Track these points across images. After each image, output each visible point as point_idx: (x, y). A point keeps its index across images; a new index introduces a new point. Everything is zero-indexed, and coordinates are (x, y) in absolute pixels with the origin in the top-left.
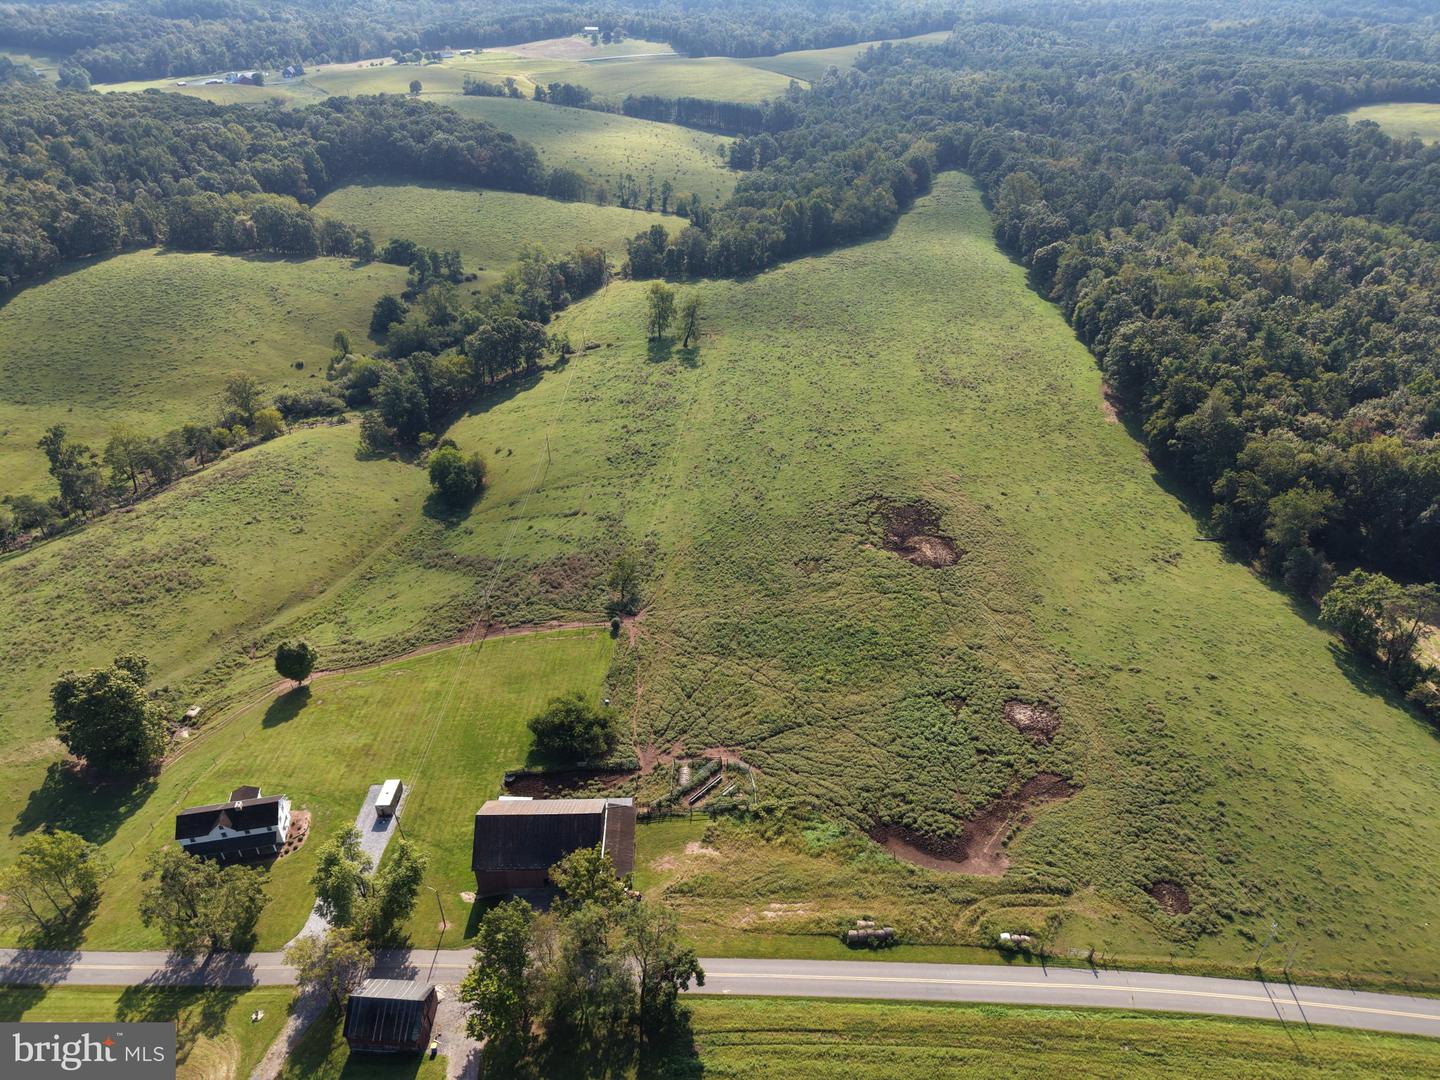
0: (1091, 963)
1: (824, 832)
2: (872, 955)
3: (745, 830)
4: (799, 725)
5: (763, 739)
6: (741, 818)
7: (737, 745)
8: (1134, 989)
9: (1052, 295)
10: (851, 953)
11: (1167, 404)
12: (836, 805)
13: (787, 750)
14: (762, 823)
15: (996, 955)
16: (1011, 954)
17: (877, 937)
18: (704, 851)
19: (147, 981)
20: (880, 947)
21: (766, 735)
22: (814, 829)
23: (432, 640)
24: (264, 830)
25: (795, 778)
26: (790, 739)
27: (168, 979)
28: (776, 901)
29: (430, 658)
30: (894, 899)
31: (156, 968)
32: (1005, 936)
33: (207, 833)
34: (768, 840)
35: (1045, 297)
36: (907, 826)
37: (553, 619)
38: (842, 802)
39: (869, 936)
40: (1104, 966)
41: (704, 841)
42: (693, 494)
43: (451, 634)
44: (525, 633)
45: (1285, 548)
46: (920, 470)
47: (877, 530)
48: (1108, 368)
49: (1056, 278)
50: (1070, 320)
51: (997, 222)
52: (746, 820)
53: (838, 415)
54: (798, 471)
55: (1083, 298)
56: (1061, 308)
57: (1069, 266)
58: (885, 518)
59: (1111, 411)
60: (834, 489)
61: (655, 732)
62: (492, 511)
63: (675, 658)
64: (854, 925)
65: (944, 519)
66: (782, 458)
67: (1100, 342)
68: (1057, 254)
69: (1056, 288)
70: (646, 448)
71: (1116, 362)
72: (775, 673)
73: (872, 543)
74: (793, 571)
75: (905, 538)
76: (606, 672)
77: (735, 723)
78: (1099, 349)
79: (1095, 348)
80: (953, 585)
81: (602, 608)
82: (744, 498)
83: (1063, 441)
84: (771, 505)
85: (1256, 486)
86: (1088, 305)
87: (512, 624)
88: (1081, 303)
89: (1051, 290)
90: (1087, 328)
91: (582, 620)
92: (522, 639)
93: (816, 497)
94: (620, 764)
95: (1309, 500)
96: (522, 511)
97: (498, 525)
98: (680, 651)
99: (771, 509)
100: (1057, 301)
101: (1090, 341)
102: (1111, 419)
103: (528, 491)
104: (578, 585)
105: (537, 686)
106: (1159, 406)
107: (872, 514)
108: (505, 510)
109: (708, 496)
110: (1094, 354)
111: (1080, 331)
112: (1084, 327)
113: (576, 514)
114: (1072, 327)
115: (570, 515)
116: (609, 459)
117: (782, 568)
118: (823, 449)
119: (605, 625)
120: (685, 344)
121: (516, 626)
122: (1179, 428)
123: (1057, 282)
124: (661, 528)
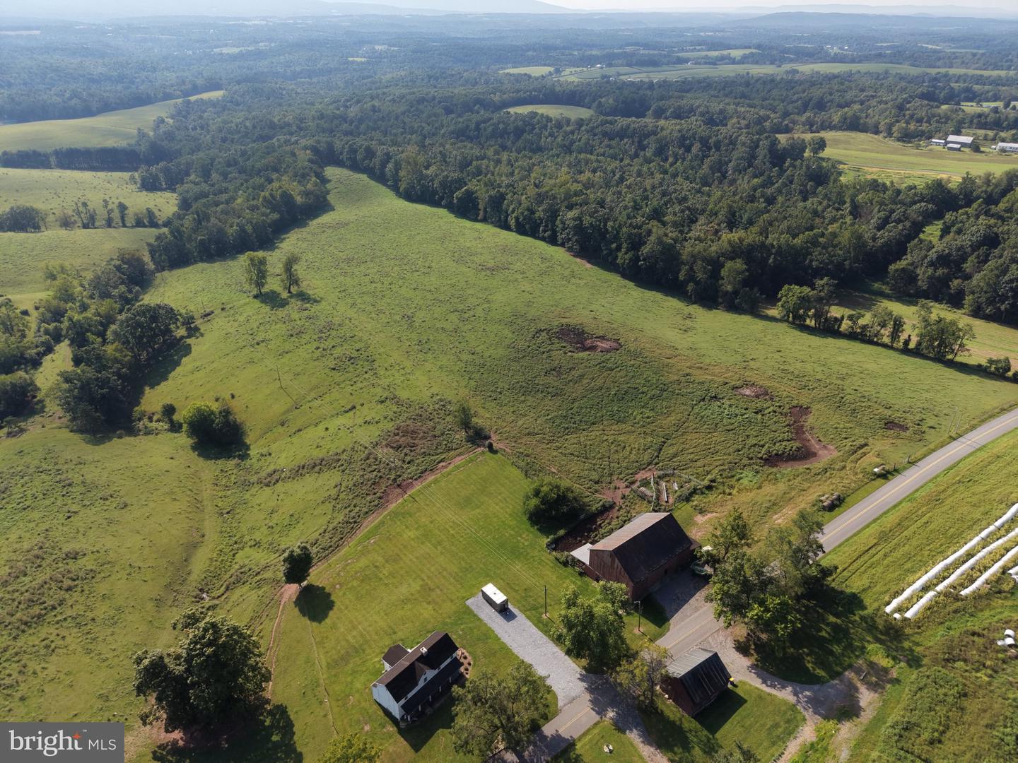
0: (911, 464)
1: (747, 477)
2: (841, 509)
3: (712, 497)
4: (665, 443)
5: (658, 456)
6: (703, 493)
7: (648, 465)
8: (934, 463)
9: (479, 218)
10: (833, 513)
11: (625, 245)
12: (736, 464)
13: (675, 455)
14: (717, 489)
15: (880, 481)
16: (885, 476)
17: (836, 499)
18: (706, 517)
20: (841, 504)
21: (656, 454)
22: (741, 478)
23: (367, 513)
24: (449, 660)
25: (698, 464)
26: (669, 450)
28: (772, 515)
29: (382, 523)
30: (818, 483)
32: (876, 470)
33: (417, 684)
34: (730, 494)
35: (476, 220)
36: (776, 455)
37: (439, 462)
38: (737, 461)
39: (832, 501)
40: (915, 462)
41: (700, 513)
42: (428, 366)
43: (376, 502)
44: (431, 478)
45: (736, 293)
46: (539, 313)
47: (564, 345)
48: (570, 239)
49: (481, 206)
50: (506, 227)
51: (403, 187)
52: (707, 492)
53: (456, 300)
54: (476, 334)
55: (513, 211)
56: (492, 223)
57: (491, 196)
58: (559, 338)
59: (584, 262)
60: (510, 335)
61: (597, 483)
62: (268, 435)
63: (548, 446)
64: (821, 501)
65: (586, 329)
66: (456, 330)
67: (545, 231)
68: (469, 194)
69: (481, 213)
70: (355, 354)
71: (574, 235)
72: (614, 427)
73: (570, 351)
74: (550, 380)
75: (582, 343)
76: (519, 471)
77: (633, 457)
78: (546, 235)
79: (541, 235)
80: (636, 355)
81: (463, 443)
82: (465, 357)
83: (580, 281)
84: (487, 354)
85: (705, 268)
86: (522, 213)
87: (415, 477)
88: (515, 214)
89: (478, 215)
90: (527, 226)
91: (459, 455)
92: (436, 481)
93: (507, 342)
94: (603, 506)
95: (739, 264)
96: (299, 424)
97: (289, 440)
98: (547, 442)
99: (490, 356)
100: (484, 220)
101: (533, 233)
102: (589, 266)
103: (288, 411)
104: (429, 439)
105: (486, 499)
106: (619, 248)
107: (550, 339)
108: (281, 429)
109: (439, 363)
110: (543, 239)
111: (521, 230)
112: (524, 226)
113: (354, 407)
114: (511, 230)
115: (350, 410)
116: (334, 369)
117: (542, 380)
118: (473, 319)
119: (480, 450)
120: (289, 292)
121: (420, 477)
122: (643, 254)
123: (482, 208)
124: (435, 390)
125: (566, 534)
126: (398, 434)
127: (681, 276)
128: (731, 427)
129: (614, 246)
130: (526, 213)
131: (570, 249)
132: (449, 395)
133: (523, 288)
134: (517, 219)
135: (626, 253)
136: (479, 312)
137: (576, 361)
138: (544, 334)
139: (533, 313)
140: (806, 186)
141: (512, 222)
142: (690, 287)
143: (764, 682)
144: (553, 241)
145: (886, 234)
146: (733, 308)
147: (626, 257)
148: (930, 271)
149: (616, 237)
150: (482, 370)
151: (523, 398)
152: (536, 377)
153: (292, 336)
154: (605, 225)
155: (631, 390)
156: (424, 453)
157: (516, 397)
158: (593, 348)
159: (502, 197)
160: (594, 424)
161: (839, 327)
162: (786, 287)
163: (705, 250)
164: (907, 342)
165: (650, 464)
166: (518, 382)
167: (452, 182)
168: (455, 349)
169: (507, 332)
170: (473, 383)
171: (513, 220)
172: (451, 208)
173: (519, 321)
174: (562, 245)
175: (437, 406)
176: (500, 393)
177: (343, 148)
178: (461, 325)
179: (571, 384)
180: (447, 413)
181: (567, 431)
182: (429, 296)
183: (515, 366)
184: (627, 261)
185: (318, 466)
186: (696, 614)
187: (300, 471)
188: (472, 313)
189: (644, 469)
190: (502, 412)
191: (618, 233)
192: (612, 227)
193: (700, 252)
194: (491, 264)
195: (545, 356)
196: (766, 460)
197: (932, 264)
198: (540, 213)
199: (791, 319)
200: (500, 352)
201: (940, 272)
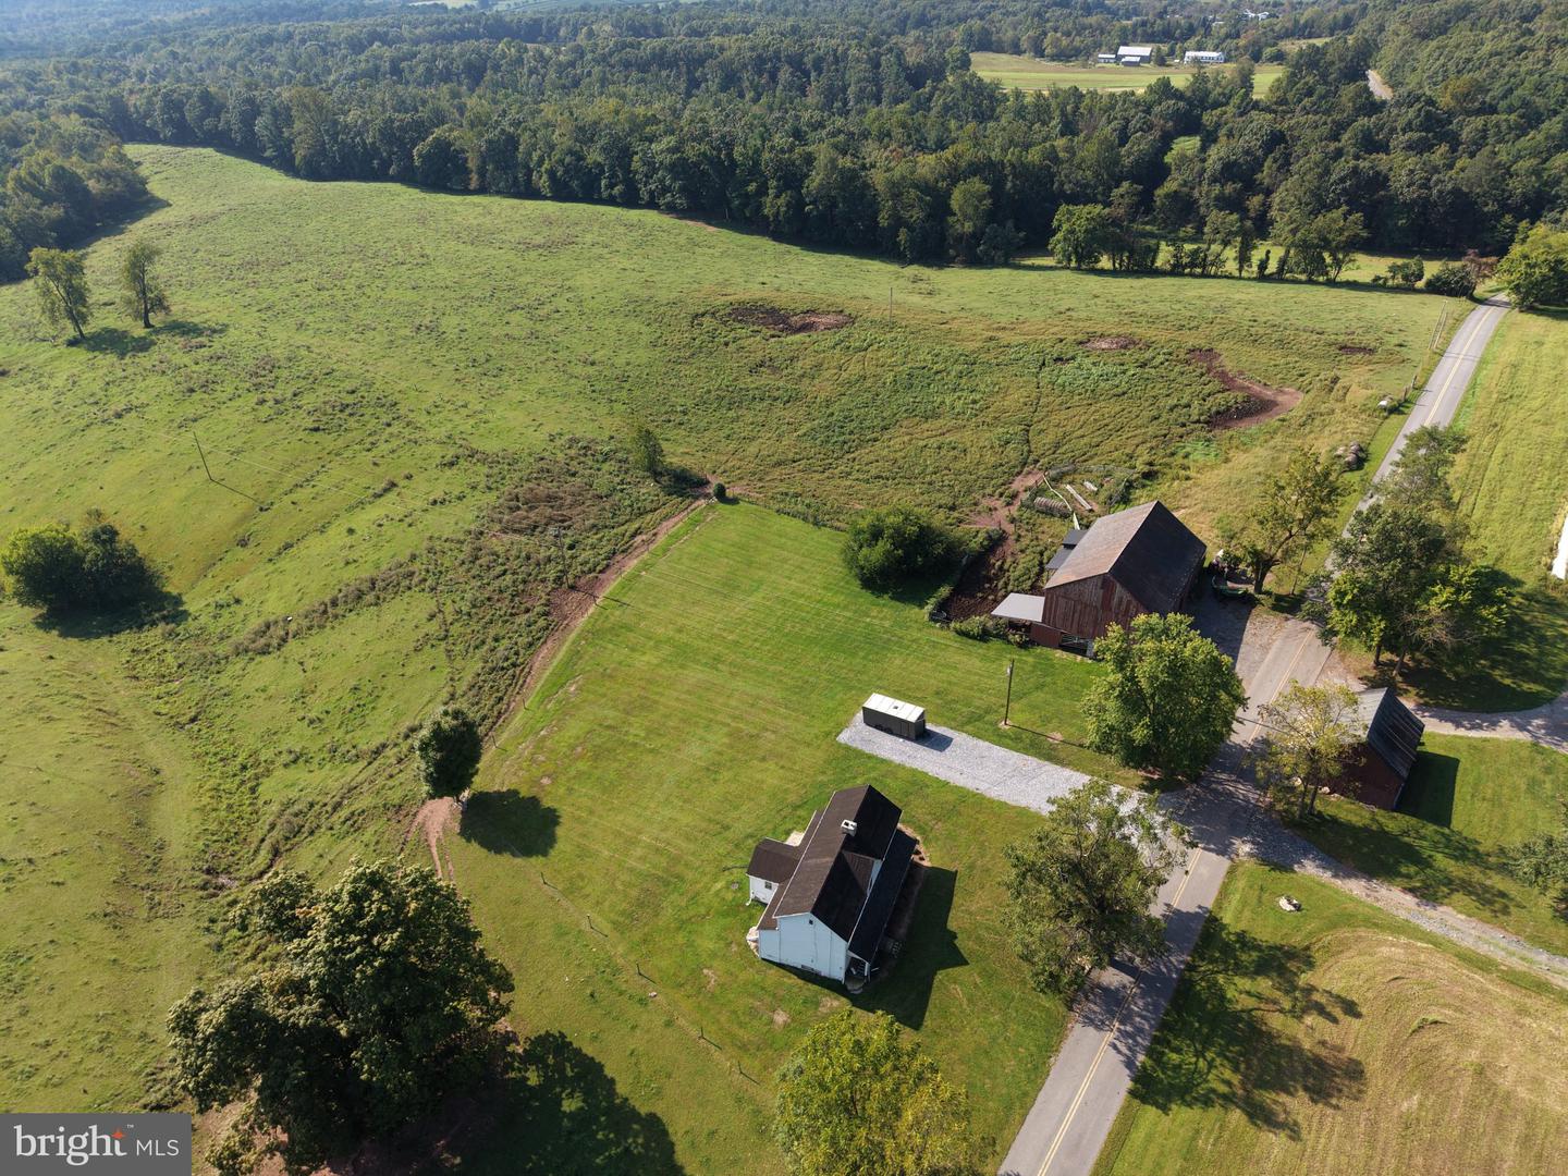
0: (1419, 389)
1: (1198, 450)
2: (1371, 463)
4: (1027, 430)
6: (1144, 485)
7: (1023, 467)
8: (1447, 383)
9: (472, 187)
12: (1165, 436)
13: (1057, 445)
14: (1164, 474)
15: (1395, 418)
16: (1398, 409)
17: (1357, 452)
19: (1129, 1064)
20: (1367, 456)
22: (1189, 453)
23: (531, 645)
24: (889, 844)
25: (1105, 448)
26: (1043, 440)
27: (1140, 1031)
29: (575, 654)
30: (1313, 435)
31: (1104, 1046)
32: (1383, 403)
34: (1188, 478)
36: (1219, 413)
37: (633, 536)
38: (1164, 432)
39: (1354, 455)
40: (1422, 387)
42: (514, 394)
43: (542, 623)
44: (632, 564)
45: (976, 237)
46: (675, 294)
47: (756, 328)
48: (665, 190)
49: (471, 165)
50: (532, 194)
51: (300, 153)
52: (1148, 482)
53: (506, 294)
54: (578, 335)
55: (541, 162)
56: (498, 193)
57: (489, 142)
58: (740, 321)
59: (700, 225)
60: (644, 329)
61: (953, 508)
62: (216, 570)
63: (826, 474)
64: (1339, 456)
65: (776, 305)
66: (533, 334)
67: (611, 186)
68: (443, 147)
69: (475, 177)
70: (350, 399)
71: (674, 179)
72: (925, 426)
73: (773, 336)
74: (765, 379)
75: (784, 322)
76: (798, 523)
77: (990, 459)
78: (617, 190)
79: (605, 195)
80: (891, 325)
81: (663, 499)
82: (579, 370)
83: (711, 251)
84: (620, 361)
85: (921, 200)
86: (561, 161)
87: (598, 568)
88: (546, 166)
89: (467, 181)
90: (575, 184)
91: (666, 518)
92: (646, 566)
93: (645, 339)
94: (989, 538)
95: (977, 185)
96: (281, 536)
97: (271, 567)
98: (821, 469)
99: (628, 364)
100: (482, 190)
101: (590, 195)
102: (711, 229)
103: (245, 518)
104: (588, 503)
105: (761, 573)
106: (762, 190)
107: (725, 323)
108: (242, 553)
109: (535, 388)
110: (611, 201)
111: (562, 193)
112: (566, 185)
113: (393, 485)
114: (545, 198)
115: (386, 490)
116: (317, 430)
117: (750, 382)
118: (557, 315)
119: (702, 502)
120: (148, 325)
121: (608, 566)
122: (809, 193)
123: (474, 169)
124: (551, 427)
125: (954, 594)
126: (518, 508)
127: (883, 220)
128: (1120, 390)
129: (752, 187)
130: (568, 159)
131: (671, 209)
132: (585, 431)
133: (621, 266)
134: (552, 174)
135: (777, 196)
136: (560, 303)
137: (794, 347)
138: (706, 320)
139: (663, 296)
140: (980, 105)
141: (542, 182)
142: (903, 235)
143: (1458, 725)
144: (630, 200)
145: (1135, 148)
146: (975, 262)
147: (782, 201)
148: (1217, 189)
149: (755, 170)
150: (627, 386)
151: (731, 414)
152: (736, 380)
153: (192, 391)
154: (730, 155)
155: (916, 372)
156: (594, 526)
157: (717, 414)
158: (804, 328)
159: (512, 142)
160: (885, 428)
161: (1153, 262)
162: (1063, 208)
163: (912, 173)
164: (1263, 265)
165: (1024, 464)
166: (709, 392)
167: (401, 128)
168: (551, 364)
169: (634, 325)
170: (618, 407)
171: (545, 177)
172: (408, 177)
173: (647, 308)
174: (652, 205)
175: (573, 452)
176: (685, 413)
177: (150, 102)
178: (539, 326)
179: (806, 381)
180: (600, 458)
181: (846, 448)
182: (449, 294)
183: (685, 370)
184: (783, 209)
185: (370, 593)
186: (1269, 657)
187: (328, 613)
188: (547, 309)
189: (1019, 473)
190: (705, 440)
191: (756, 163)
192: (741, 154)
193: (903, 178)
194: (539, 240)
195: (732, 347)
196: (1207, 423)
197: (1214, 180)
198: (594, 156)
199: (1073, 264)
200: (642, 355)
201: (1229, 188)
